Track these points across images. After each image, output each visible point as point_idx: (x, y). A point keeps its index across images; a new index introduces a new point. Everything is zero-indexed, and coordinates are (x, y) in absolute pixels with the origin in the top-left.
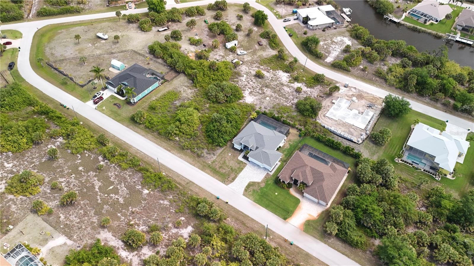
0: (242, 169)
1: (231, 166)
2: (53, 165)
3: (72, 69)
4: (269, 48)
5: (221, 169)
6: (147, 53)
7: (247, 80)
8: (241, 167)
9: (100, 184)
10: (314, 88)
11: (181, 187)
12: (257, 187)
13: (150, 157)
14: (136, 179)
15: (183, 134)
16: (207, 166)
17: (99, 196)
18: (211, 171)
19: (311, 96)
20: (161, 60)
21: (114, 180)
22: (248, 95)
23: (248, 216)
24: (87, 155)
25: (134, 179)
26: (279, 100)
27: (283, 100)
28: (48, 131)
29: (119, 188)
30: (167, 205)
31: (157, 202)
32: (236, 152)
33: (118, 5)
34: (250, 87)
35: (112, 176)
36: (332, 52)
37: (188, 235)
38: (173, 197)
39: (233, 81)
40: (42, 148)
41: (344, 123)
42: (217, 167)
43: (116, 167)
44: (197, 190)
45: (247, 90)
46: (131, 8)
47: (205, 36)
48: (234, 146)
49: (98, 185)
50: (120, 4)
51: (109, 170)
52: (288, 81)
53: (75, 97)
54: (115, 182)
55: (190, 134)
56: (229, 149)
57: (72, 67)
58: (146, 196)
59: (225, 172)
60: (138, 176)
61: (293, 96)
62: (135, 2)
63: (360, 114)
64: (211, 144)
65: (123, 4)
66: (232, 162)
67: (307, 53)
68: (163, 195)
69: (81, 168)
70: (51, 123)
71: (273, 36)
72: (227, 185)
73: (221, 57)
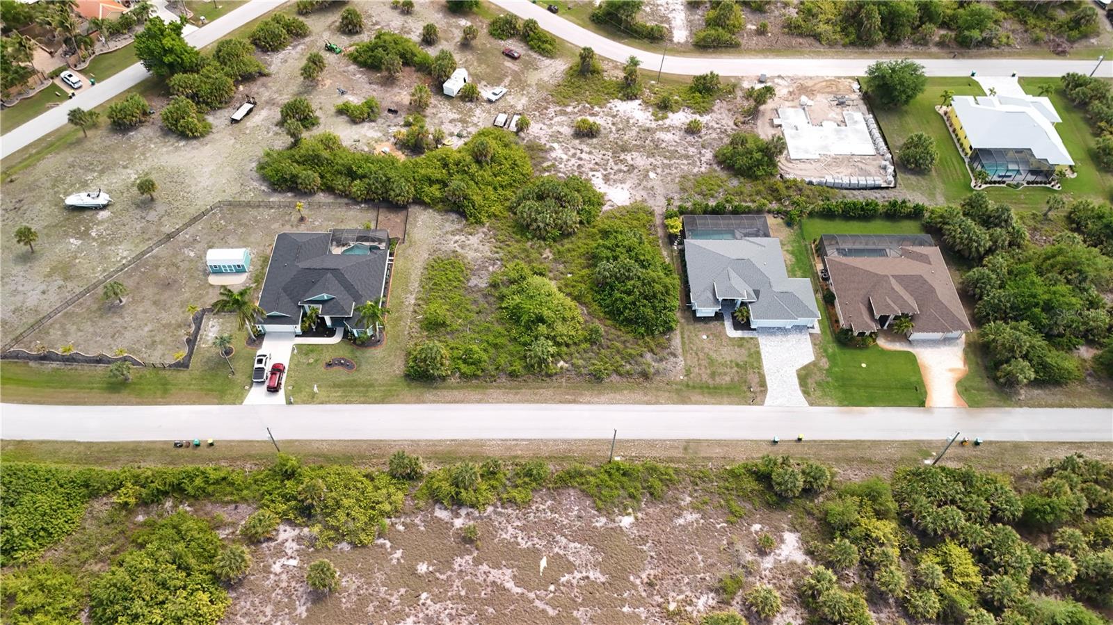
0: (758, 353)
1: (731, 361)
2: (344, 606)
3: (95, 334)
4: (540, 57)
5: (717, 379)
6: (269, 195)
7: (570, 153)
8: (752, 351)
9: (508, 572)
10: (712, 111)
11: (682, 466)
12: (818, 373)
13: (549, 440)
14: (576, 508)
15: (567, 345)
16: (684, 389)
17: (537, 601)
18: (703, 393)
19: (726, 130)
20: (321, 194)
21: (529, 543)
22: (606, 186)
23: (862, 441)
24: (401, 528)
25: (570, 510)
26: (676, 168)
27: (683, 164)
28: (227, 532)
29: (561, 552)
30: (697, 521)
31: (674, 528)
32: (712, 324)
33: (32, 93)
34: (591, 166)
35: (516, 537)
36: (669, 16)
37: (801, 553)
38: (691, 496)
39: (545, 170)
40: (263, 586)
41: (835, 159)
42: (705, 377)
43: (500, 509)
44: (718, 451)
45: (593, 176)
46: (80, 87)
47: (367, 86)
48: (698, 315)
49: (506, 578)
50: (36, 87)
51: (494, 527)
52: (653, 118)
53: (194, 403)
54: (537, 546)
55: (581, 337)
56: (691, 327)
57: (91, 330)
58: (638, 531)
59: (732, 380)
60: (572, 498)
61: (693, 146)
62: (76, 66)
63: (843, 128)
64: (648, 335)
65: (42, 83)
66: (724, 350)
67: (623, 38)
68: (669, 506)
69: (422, 568)
70: (209, 507)
71: (531, 25)
72: (762, 403)
73: (460, 125)
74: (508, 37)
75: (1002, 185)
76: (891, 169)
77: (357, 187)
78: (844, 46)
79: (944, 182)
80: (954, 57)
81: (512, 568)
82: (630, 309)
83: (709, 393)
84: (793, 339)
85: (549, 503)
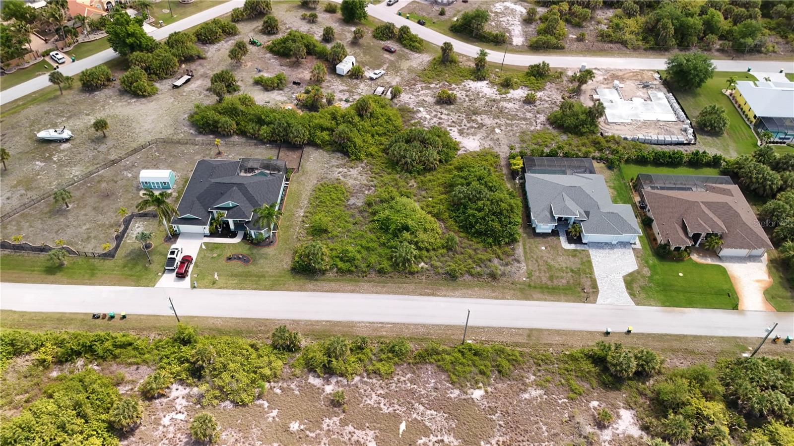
0: (590, 262)
1: (567, 268)
3: (43, 230)
4: (411, 52)
5: (555, 282)
6: (196, 136)
7: (432, 115)
8: (584, 260)
9: (371, 433)
10: (544, 89)
11: (527, 350)
12: (641, 279)
14: (433, 381)
15: (428, 250)
16: (526, 288)
18: (543, 293)
19: (555, 102)
20: (236, 137)
21: (391, 409)
22: (461, 137)
23: (685, 336)
24: (278, 391)
25: (428, 382)
26: (517, 127)
28: (127, 388)
29: (419, 418)
30: (541, 396)
31: (520, 401)
32: (549, 239)
33: (27, 65)
34: (449, 123)
35: (379, 403)
36: (510, 28)
37: (637, 428)
38: (534, 375)
39: (413, 125)
40: (152, 436)
41: (645, 123)
43: (365, 379)
44: (557, 339)
45: (451, 130)
46: (63, 63)
47: (279, 67)
48: (538, 231)
49: (369, 438)
50: (30, 61)
51: (360, 394)
52: (497, 93)
53: (114, 285)
54: (397, 412)
55: (439, 245)
56: (532, 240)
57: (40, 226)
58: (488, 402)
59: (568, 282)
60: (430, 373)
61: (530, 112)
62: (62, 49)
63: (649, 102)
64: (495, 245)
65: (36, 59)
66: (560, 259)
67: (475, 42)
68: (515, 383)
69: (295, 426)
70: (114, 367)
71: (405, 30)
72: (594, 302)
73: (347, 94)
74: (387, 39)
75: (783, 145)
76: (691, 131)
77: (264, 130)
78: (645, 50)
79: (735, 142)
80: (732, 59)
81: (375, 429)
82: (481, 224)
83: (549, 292)
84: (618, 252)
85: (409, 375)
